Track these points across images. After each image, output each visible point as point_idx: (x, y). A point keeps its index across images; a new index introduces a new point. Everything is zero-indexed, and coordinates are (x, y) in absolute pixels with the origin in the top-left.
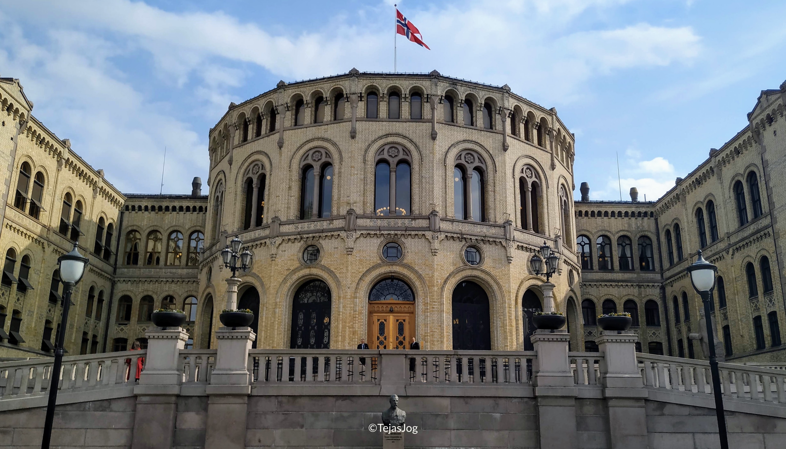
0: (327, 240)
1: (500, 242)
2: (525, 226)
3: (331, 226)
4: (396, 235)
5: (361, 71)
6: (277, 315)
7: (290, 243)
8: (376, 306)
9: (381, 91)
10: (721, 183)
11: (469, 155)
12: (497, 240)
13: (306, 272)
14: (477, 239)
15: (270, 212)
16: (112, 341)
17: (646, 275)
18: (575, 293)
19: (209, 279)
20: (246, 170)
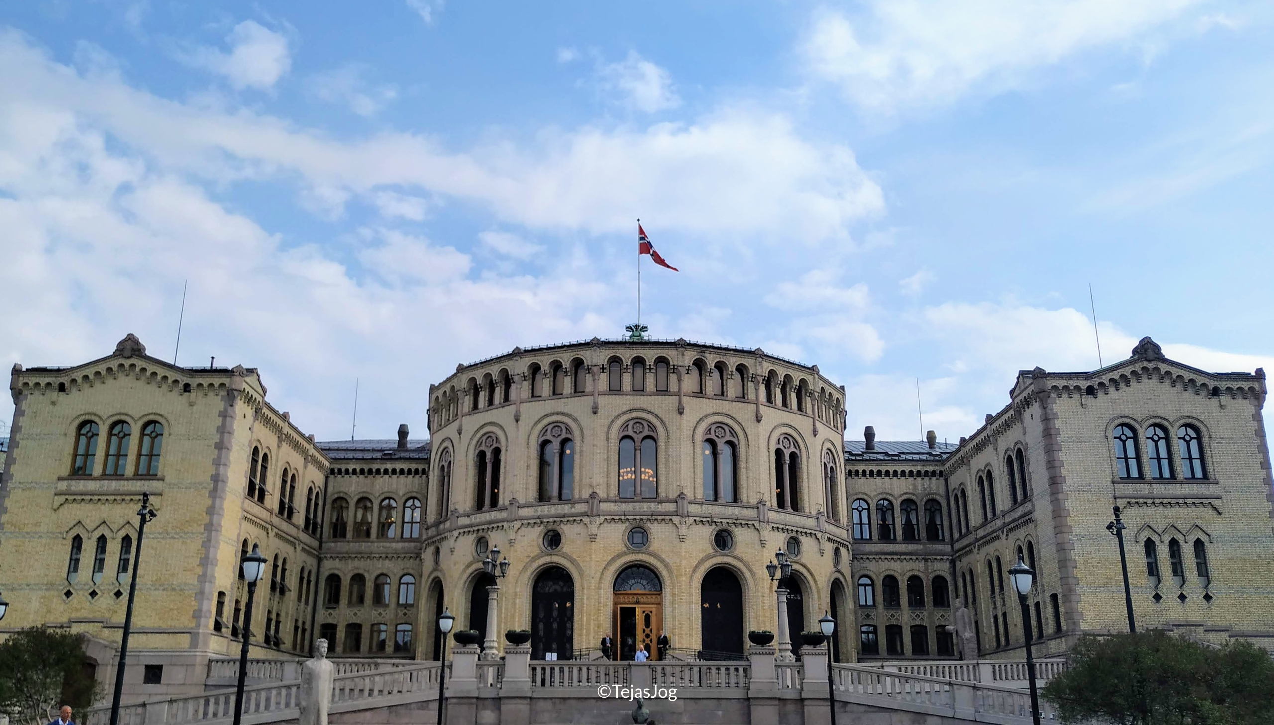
0: (569, 525)
1: (754, 525)
2: (781, 504)
3: (573, 510)
4: (642, 520)
5: (603, 339)
6: (517, 606)
7: (529, 527)
8: (621, 597)
9: (624, 362)
10: (997, 454)
11: (720, 429)
12: (750, 523)
13: (547, 559)
14: (728, 523)
15: (506, 492)
16: (320, 628)
17: (934, 546)
18: (842, 574)
19: (437, 562)
20: (478, 442)
